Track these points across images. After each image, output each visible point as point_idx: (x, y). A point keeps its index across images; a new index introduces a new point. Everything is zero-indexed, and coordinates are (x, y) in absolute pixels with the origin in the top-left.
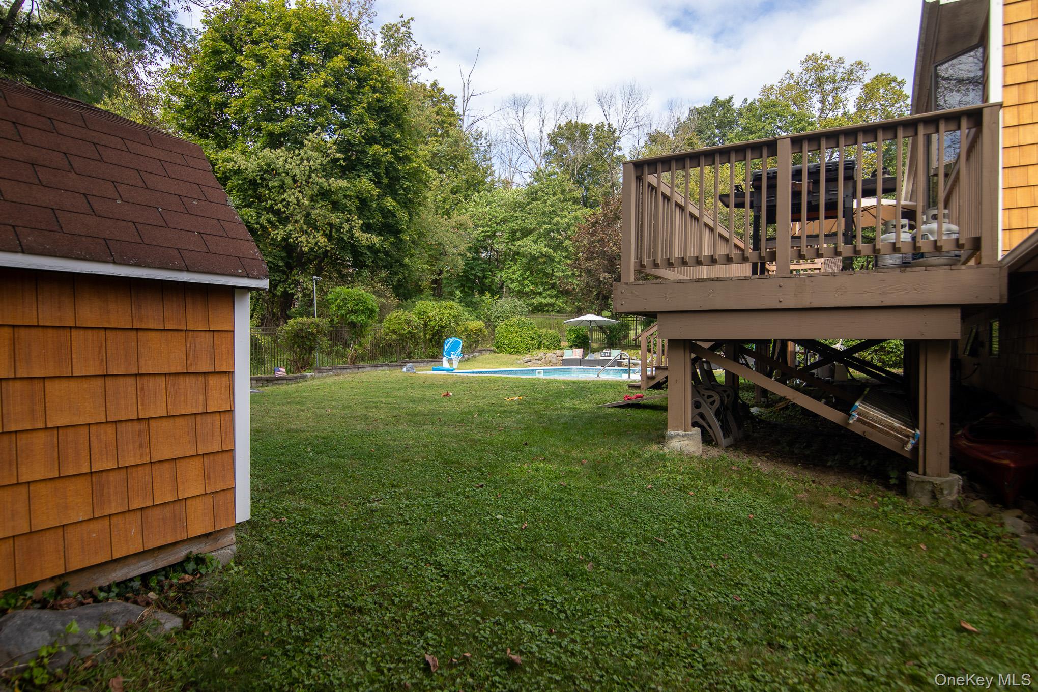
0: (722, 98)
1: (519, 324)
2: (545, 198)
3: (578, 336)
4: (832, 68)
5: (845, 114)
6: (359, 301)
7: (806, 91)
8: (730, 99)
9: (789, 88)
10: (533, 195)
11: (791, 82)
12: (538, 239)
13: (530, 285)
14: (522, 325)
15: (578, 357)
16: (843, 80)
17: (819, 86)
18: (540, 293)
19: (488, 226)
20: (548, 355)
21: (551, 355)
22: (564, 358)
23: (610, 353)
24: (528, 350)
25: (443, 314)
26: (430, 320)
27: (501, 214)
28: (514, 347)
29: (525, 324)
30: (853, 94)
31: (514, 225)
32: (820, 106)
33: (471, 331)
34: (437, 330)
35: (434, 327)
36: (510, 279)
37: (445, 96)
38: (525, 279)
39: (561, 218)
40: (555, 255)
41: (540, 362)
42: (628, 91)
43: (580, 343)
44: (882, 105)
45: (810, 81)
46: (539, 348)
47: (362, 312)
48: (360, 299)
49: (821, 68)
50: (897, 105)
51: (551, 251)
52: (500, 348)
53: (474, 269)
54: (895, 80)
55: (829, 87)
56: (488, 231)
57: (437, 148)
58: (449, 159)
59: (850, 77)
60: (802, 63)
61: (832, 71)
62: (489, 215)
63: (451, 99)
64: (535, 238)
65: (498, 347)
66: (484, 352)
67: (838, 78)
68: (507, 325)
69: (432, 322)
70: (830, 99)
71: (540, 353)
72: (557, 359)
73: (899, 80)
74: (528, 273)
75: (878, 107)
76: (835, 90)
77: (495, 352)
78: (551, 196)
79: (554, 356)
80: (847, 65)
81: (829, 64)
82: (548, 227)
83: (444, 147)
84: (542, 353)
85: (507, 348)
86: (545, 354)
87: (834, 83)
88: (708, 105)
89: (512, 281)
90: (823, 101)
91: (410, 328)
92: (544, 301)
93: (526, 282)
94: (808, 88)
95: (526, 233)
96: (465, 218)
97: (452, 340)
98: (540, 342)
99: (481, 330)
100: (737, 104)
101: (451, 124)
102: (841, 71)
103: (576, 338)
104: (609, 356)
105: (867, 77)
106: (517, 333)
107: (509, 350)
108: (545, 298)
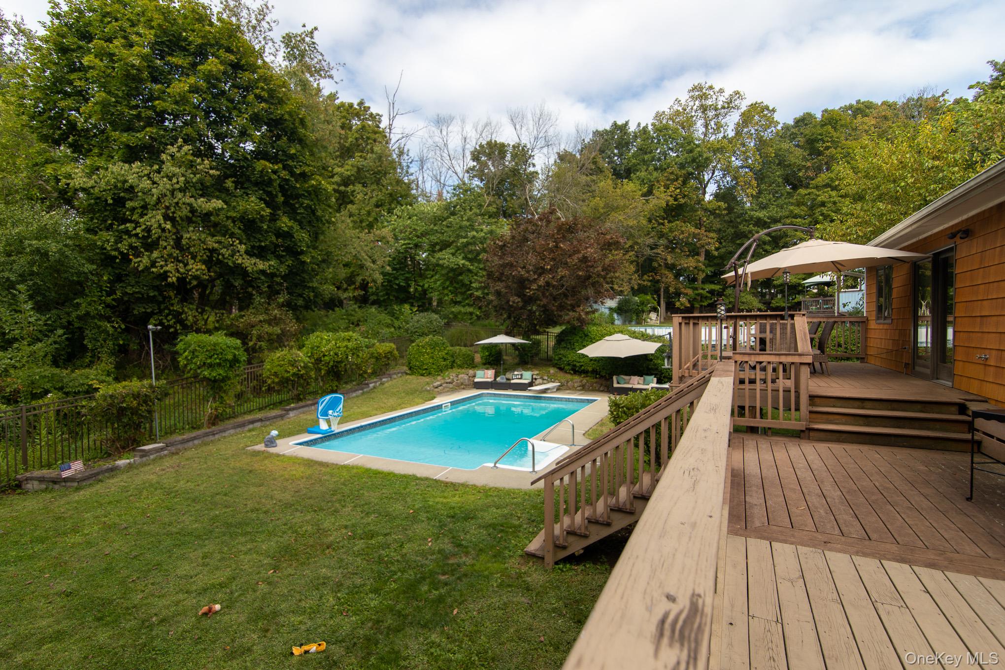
0: (620, 122)
1: (430, 345)
2: (462, 213)
3: (491, 353)
4: (714, 97)
5: (724, 137)
6: (214, 350)
7: (692, 117)
8: (627, 123)
9: (677, 113)
10: (450, 210)
11: (680, 109)
12: (456, 251)
14: (434, 346)
15: (489, 380)
16: (723, 108)
17: (703, 112)
18: (460, 302)
20: (460, 376)
21: (463, 377)
22: (476, 380)
23: (522, 375)
24: (440, 370)
25: (339, 347)
26: (324, 356)
28: (426, 369)
29: (437, 344)
30: (733, 119)
31: (434, 238)
32: (704, 129)
33: (381, 354)
34: (332, 366)
35: (328, 363)
37: (372, 114)
38: (444, 288)
39: (477, 232)
40: (472, 267)
41: (451, 386)
42: (538, 112)
43: (493, 360)
44: (756, 130)
45: (695, 108)
46: (452, 368)
47: (219, 365)
48: (215, 350)
49: (704, 96)
50: (769, 131)
51: (467, 263)
52: (412, 370)
54: (767, 108)
55: (711, 114)
56: (409, 244)
57: (362, 163)
58: (373, 174)
59: (729, 105)
60: (689, 91)
61: (714, 99)
62: (410, 228)
63: (377, 117)
64: (454, 250)
65: (410, 369)
66: (395, 376)
67: (719, 107)
68: (418, 346)
69: (326, 358)
70: (712, 123)
71: (451, 375)
72: (469, 379)
73: (771, 108)
74: (448, 283)
75: (753, 131)
76: (717, 116)
77: (407, 374)
78: (468, 211)
79: (466, 377)
80: (727, 94)
81: (712, 93)
82: (465, 240)
83: (369, 161)
84: (454, 375)
85: (420, 370)
86: (457, 376)
87: (716, 109)
88: (608, 128)
90: (706, 126)
91: (295, 370)
92: (463, 310)
94: (693, 114)
95: (445, 246)
96: (386, 232)
97: (328, 397)
98: (454, 362)
99: (390, 352)
100: (632, 128)
101: (375, 141)
102: (722, 100)
103: (489, 355)
104: (521, 378)
105: (744, 106)
106: (428, 354)
107: (421, 372)
108: (464, 306)
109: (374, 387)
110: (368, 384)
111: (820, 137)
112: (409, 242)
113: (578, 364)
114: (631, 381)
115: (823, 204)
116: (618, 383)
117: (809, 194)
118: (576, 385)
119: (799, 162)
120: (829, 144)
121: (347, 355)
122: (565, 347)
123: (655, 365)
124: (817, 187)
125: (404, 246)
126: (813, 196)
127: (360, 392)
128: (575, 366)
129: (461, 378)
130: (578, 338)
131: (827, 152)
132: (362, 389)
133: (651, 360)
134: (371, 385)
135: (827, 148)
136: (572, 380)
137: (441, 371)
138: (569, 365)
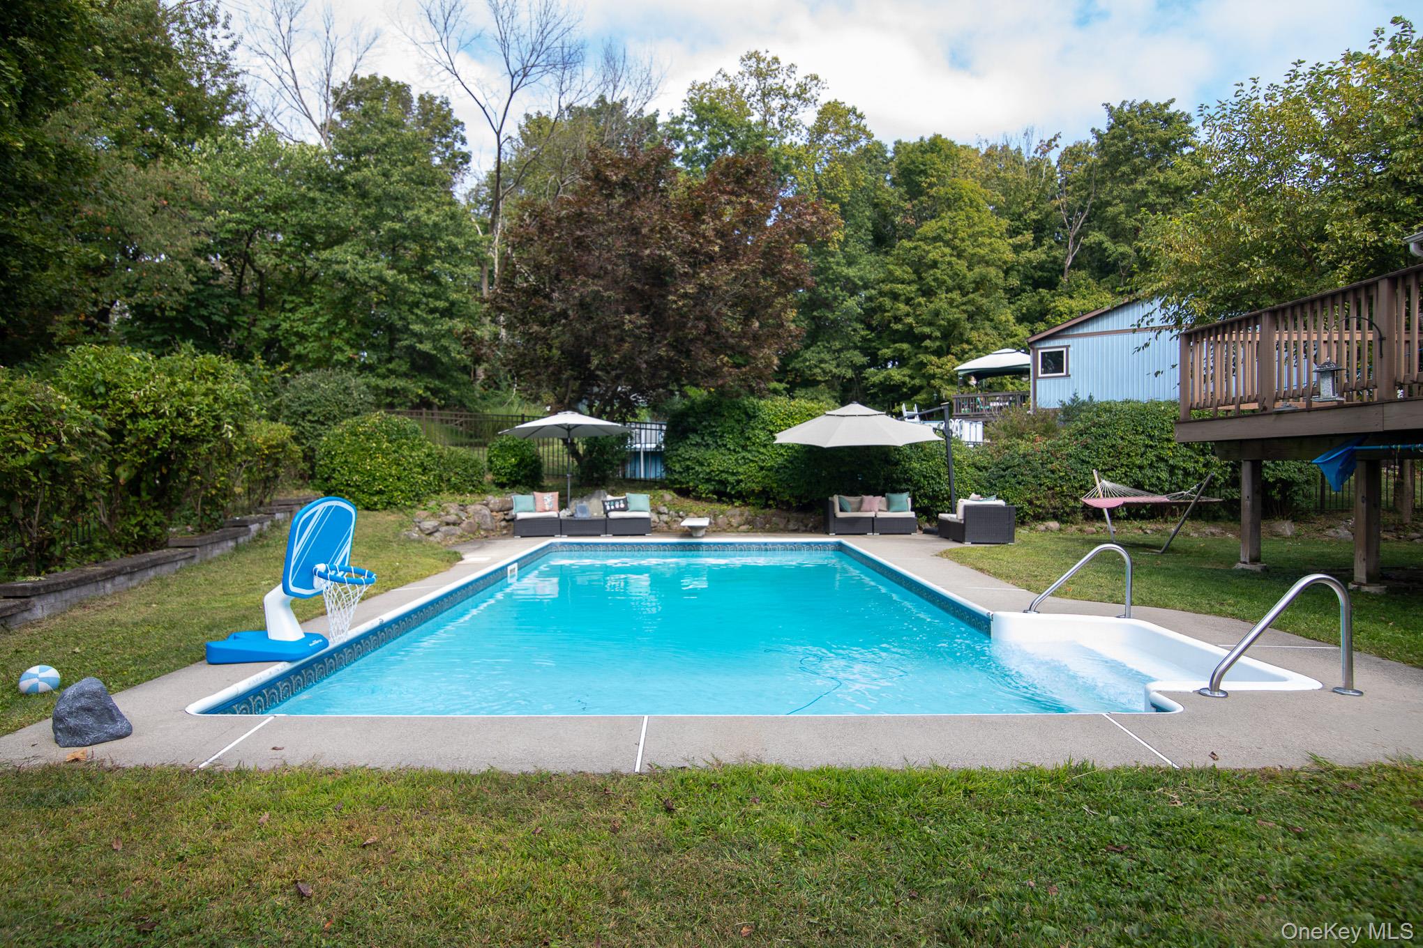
3: (522, 460)
4: (779, 76)
5: (791, 146)
9: (724, 91)
11: (725, 86)
13: (347, 348)
15: (555, 514)
16: (795, 95)
19: (244, 210)
20: (471, 509)
21: (482, 507)
22: (521, 516)
23: (625, 501)
26: (134, 416)
27: (276, 189)
28: (380, 492)
29: (402, 432)
30: (808, 116)
31: (308, 217)
33: (256, 449)
36: (297, 334)
41: (464, 530)
43: (525, 476)
44: (838, 142)
46: (443, 491)
49: (763, 73)
53: (206, 307)
54: (853, 111)
56: (246, 222)
59: (801, 94)
60: (742, 61)
61: (781, 80)
64: (361, 248)
67: (791, 91)
68: (355, 433)
70: (776, 120)
71: (449, 506)
72: (493, 517)
79: (487, 511)
80: (799, 77)
81: (777, 70)
84: (453, 506)
85: (361, 496)
86: (462, 508)
89: (302, 337)
93: (336, 342)
95: (338, 236)
98: (442, 476)
102: (791, 86)
103: (518, 465)
104: (625, 510)
105: (824, 98)
106: (385, 454)
107: (366, 499)
108: (384, 377)
109: (261, 535)
110: (244, 524)
111: (922, 167)
112: (243, 216)
113: (731, 479)
114: (865, 506)
115: (935, 264)
116: (842, 510)
117: (915, 248)
118: (734, 522)
119: (893, 202)
120: (934, 180)
121: (217, 418)
122: (697, 445)
123: (906, 472)
124: (924, 239)
125: (231, 226)
126: (919, 252)
127: (231, 544)
128: (723, 483)
129: (476, 513)
130: (732, 423)
131: (933, 192)
132: (235, 538)
133: (897, 463)
134: (254, 528)
135: (931, 185)
136: (722, 512)
137: (418, 497)
138: (708, 481)
